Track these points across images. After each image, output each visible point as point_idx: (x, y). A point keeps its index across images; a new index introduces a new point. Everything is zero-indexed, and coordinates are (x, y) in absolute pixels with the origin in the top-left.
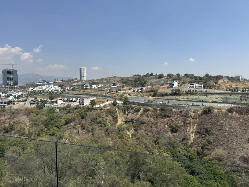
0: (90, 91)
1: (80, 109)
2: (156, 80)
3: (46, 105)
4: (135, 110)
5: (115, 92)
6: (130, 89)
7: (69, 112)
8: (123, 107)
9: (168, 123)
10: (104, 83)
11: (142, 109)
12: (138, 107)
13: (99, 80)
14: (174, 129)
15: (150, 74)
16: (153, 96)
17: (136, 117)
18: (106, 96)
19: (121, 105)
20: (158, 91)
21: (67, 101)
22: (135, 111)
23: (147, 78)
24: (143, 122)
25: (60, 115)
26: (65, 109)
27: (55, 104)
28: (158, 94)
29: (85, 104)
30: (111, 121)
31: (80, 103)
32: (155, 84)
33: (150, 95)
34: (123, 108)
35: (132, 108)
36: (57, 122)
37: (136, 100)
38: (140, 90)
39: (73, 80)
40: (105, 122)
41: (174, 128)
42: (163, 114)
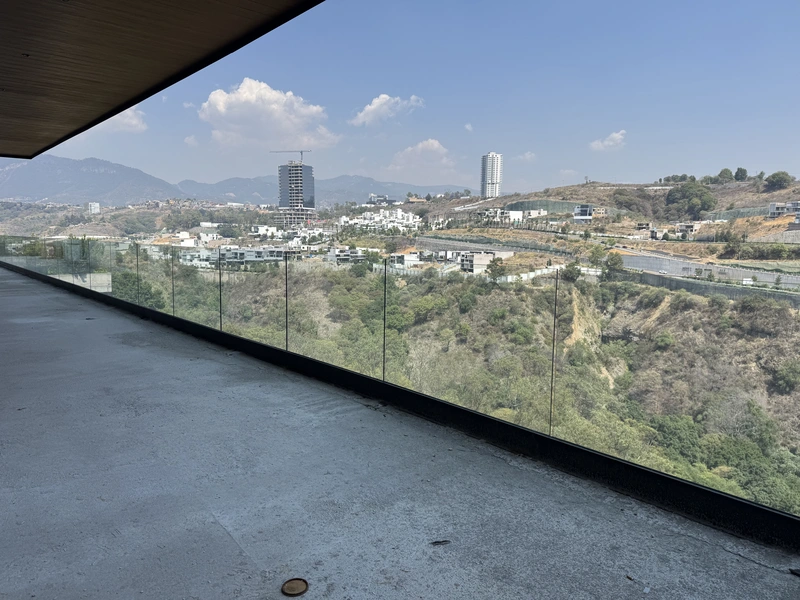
0: (499, 230)
1: (460, 285)
2: (755, 198)
3: (375, 265)
4: (641, 302)
5: (581, 236)
6: (640, 227)
7: (430, 289)
8: (599, 289)
9: (759, 358)
10: (550, 207)
11: (668, 299)
12: (654, 290)
13: (536, 195)
14: (781, 382)
15: (734, 174)
16: (721, 257)
17: (641, 325)
18: (546, 250)
19: (595, 281)
20: (748, 240)
21: (429, 259)
22: (641, 305)
23: (720, 187)
24: (663, 344)
25: (404, 296)
26: (421, 282)
27: (398, 265)
28: (745, 248)
29: (477, 271)
30: (548, 327)
31: (463, 265)
32: (746, 210)
33: (713, 252)
34: (598, 292)
35: (632, 295)
36: (394, 313)
37: (652, 269)
38: (681, 231)
39: (457, 196)
40: (528, 331)
41: (783, 378)
42: (746, 325)
